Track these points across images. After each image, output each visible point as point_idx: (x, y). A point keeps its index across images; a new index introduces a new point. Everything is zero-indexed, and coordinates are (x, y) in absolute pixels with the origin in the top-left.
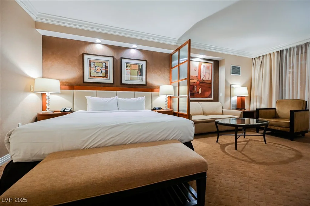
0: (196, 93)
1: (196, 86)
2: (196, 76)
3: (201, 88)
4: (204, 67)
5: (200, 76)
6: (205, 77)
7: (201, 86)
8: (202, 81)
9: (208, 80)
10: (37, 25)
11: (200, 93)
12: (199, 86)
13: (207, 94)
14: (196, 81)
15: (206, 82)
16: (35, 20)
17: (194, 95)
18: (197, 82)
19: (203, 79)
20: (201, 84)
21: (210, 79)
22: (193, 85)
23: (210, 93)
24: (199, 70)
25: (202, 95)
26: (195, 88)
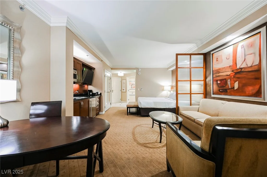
0: (230, 89)
1: (229, 80)
2: (230, 66)
3: (237, 82)
4: (243, 47)
5: (236, 64)
6: (246, 63)
7: (238, 78)
8: (240, 70)
9: (251, 66)
10: (168, 69)
11: (235, 89)
12: (235, 79)
13: (250, 89)
14: (229, 73)
15: (247, 70)
16: (167, 67)
17: (227, 91)
18: (232, 73)
19: (242, 67)
20: (237, 76)
21: (257, 62)
22: (225, 79)
23: (257, 87)
24: (233, 57)
25: (240, 91)
26: (229, 83)
